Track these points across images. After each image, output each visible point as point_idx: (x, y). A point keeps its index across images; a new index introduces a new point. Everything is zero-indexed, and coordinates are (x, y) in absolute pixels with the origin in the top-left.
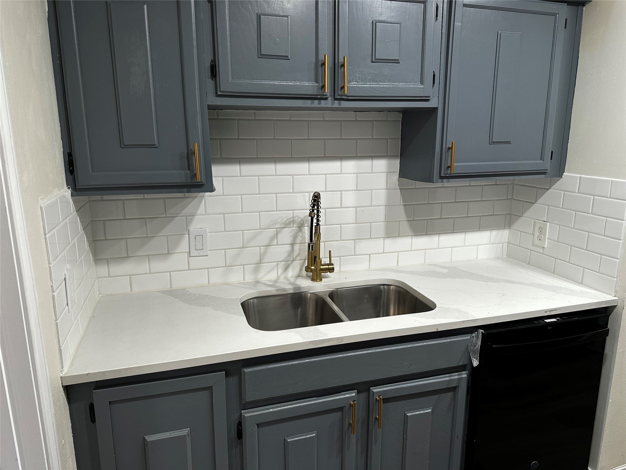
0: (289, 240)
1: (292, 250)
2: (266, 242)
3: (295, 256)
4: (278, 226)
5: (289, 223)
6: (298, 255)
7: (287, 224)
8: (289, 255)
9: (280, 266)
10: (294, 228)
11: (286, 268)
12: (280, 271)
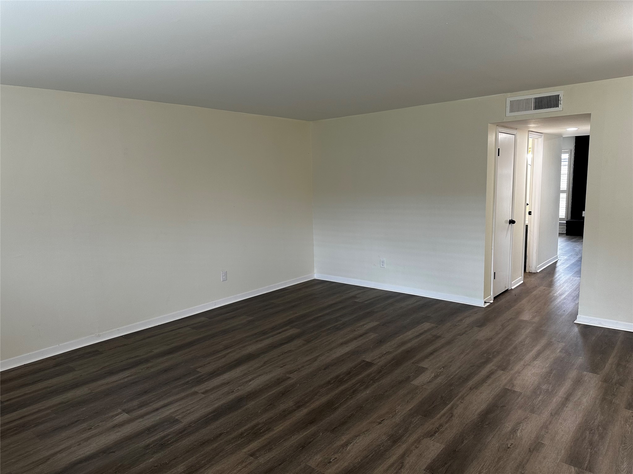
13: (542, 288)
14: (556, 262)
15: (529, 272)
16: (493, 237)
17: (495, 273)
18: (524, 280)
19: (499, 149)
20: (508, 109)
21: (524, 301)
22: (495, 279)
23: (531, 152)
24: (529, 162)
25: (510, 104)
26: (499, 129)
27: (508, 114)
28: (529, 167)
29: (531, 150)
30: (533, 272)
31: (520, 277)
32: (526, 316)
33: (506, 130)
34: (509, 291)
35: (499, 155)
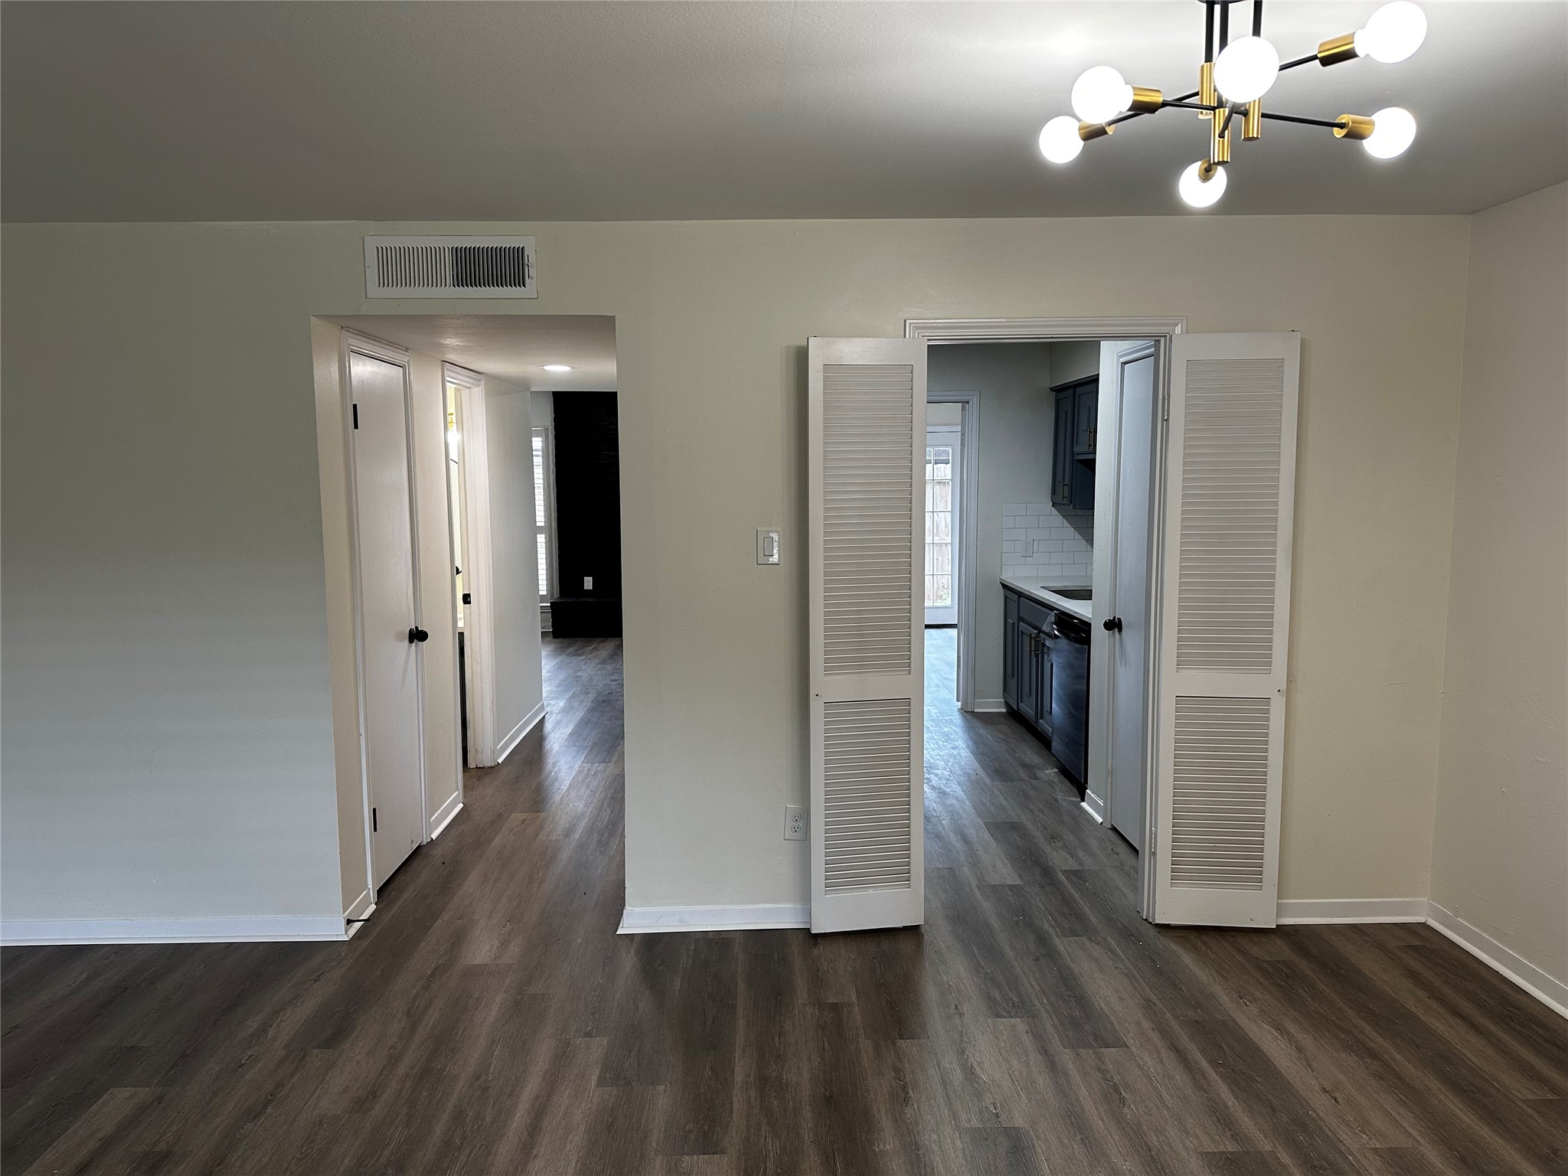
13: (517, 817)
14: (542, 721)
15: (477, 768)
16: (361, 693)
17: (374, 810)
18: (465, 797)
19: (355, 406)
20: (372, 274)
21: (471, 884)
22: (375, 830)
23: (455, 425)
24: (454, 455)
25: (376, 258)
26: (351, 341)
27: (374, 290)
28: (453, 467)
29: (454, 420)
30: (488, 764)
31: (454, 792)
32: (481, 950)
33: (371, 347)
34: (425, 850)
35: (356, 427)
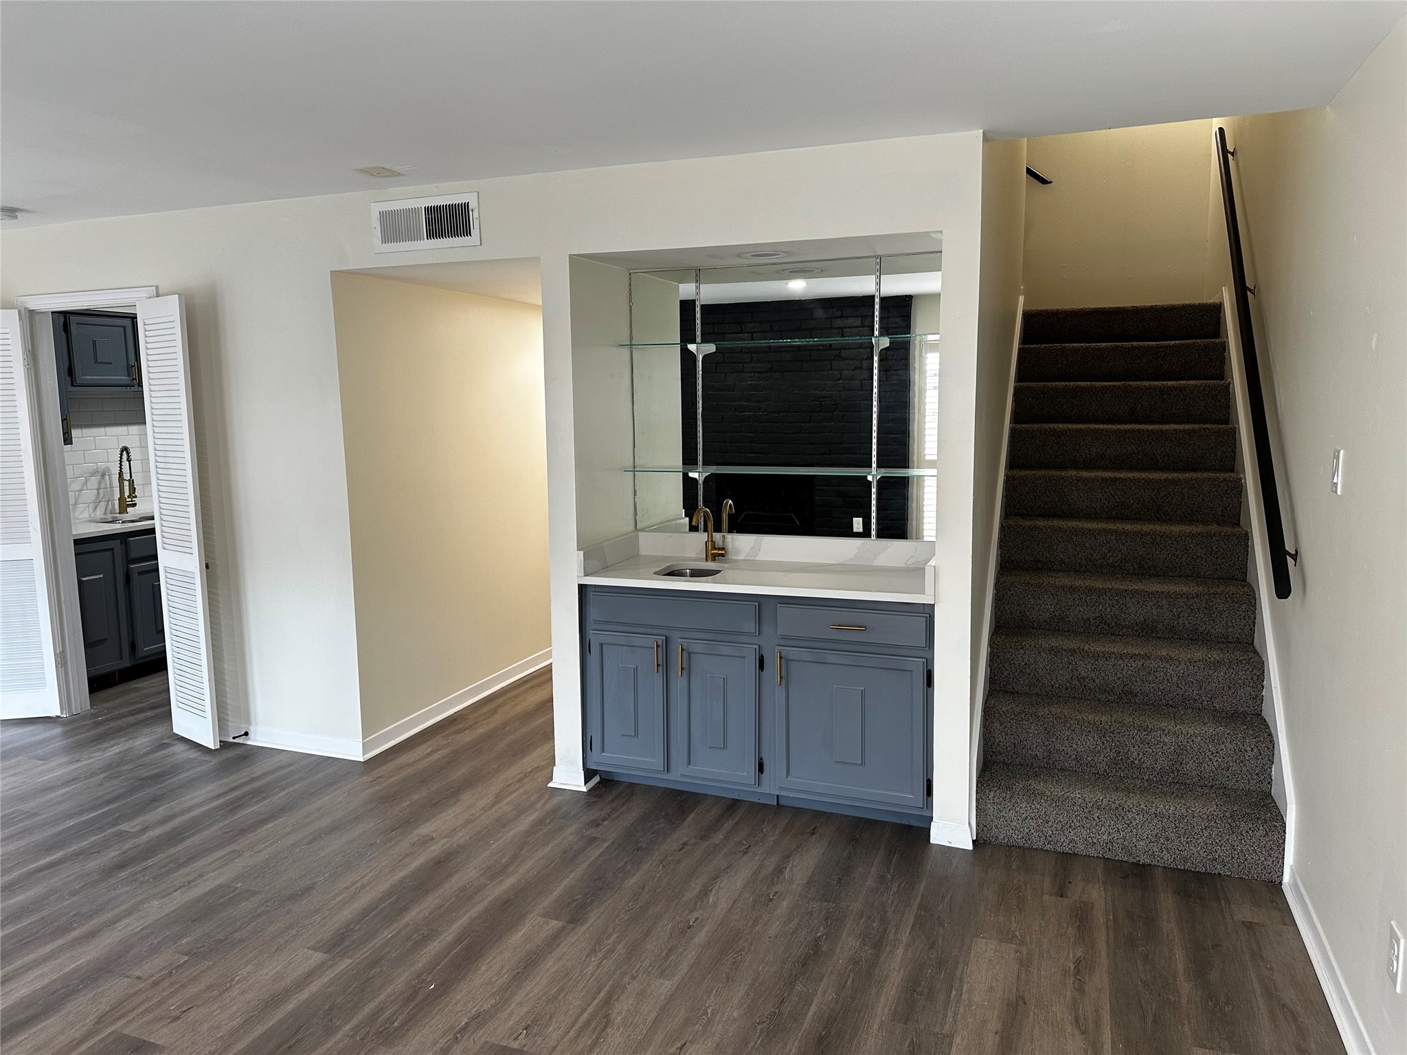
0: (96, 486)
1: (98, 493)
2: (79, 488)
3: (101, 498)
4: (86, 475)
5: (95, 473)
6: (103, 498)
7: (94, 473)
8: (96, 498)
9: (90, 507)
10: (99, 477)
11: (95, 508)
12: (91, 510)
